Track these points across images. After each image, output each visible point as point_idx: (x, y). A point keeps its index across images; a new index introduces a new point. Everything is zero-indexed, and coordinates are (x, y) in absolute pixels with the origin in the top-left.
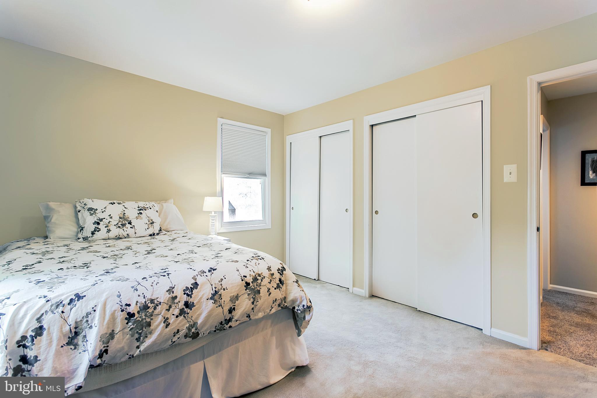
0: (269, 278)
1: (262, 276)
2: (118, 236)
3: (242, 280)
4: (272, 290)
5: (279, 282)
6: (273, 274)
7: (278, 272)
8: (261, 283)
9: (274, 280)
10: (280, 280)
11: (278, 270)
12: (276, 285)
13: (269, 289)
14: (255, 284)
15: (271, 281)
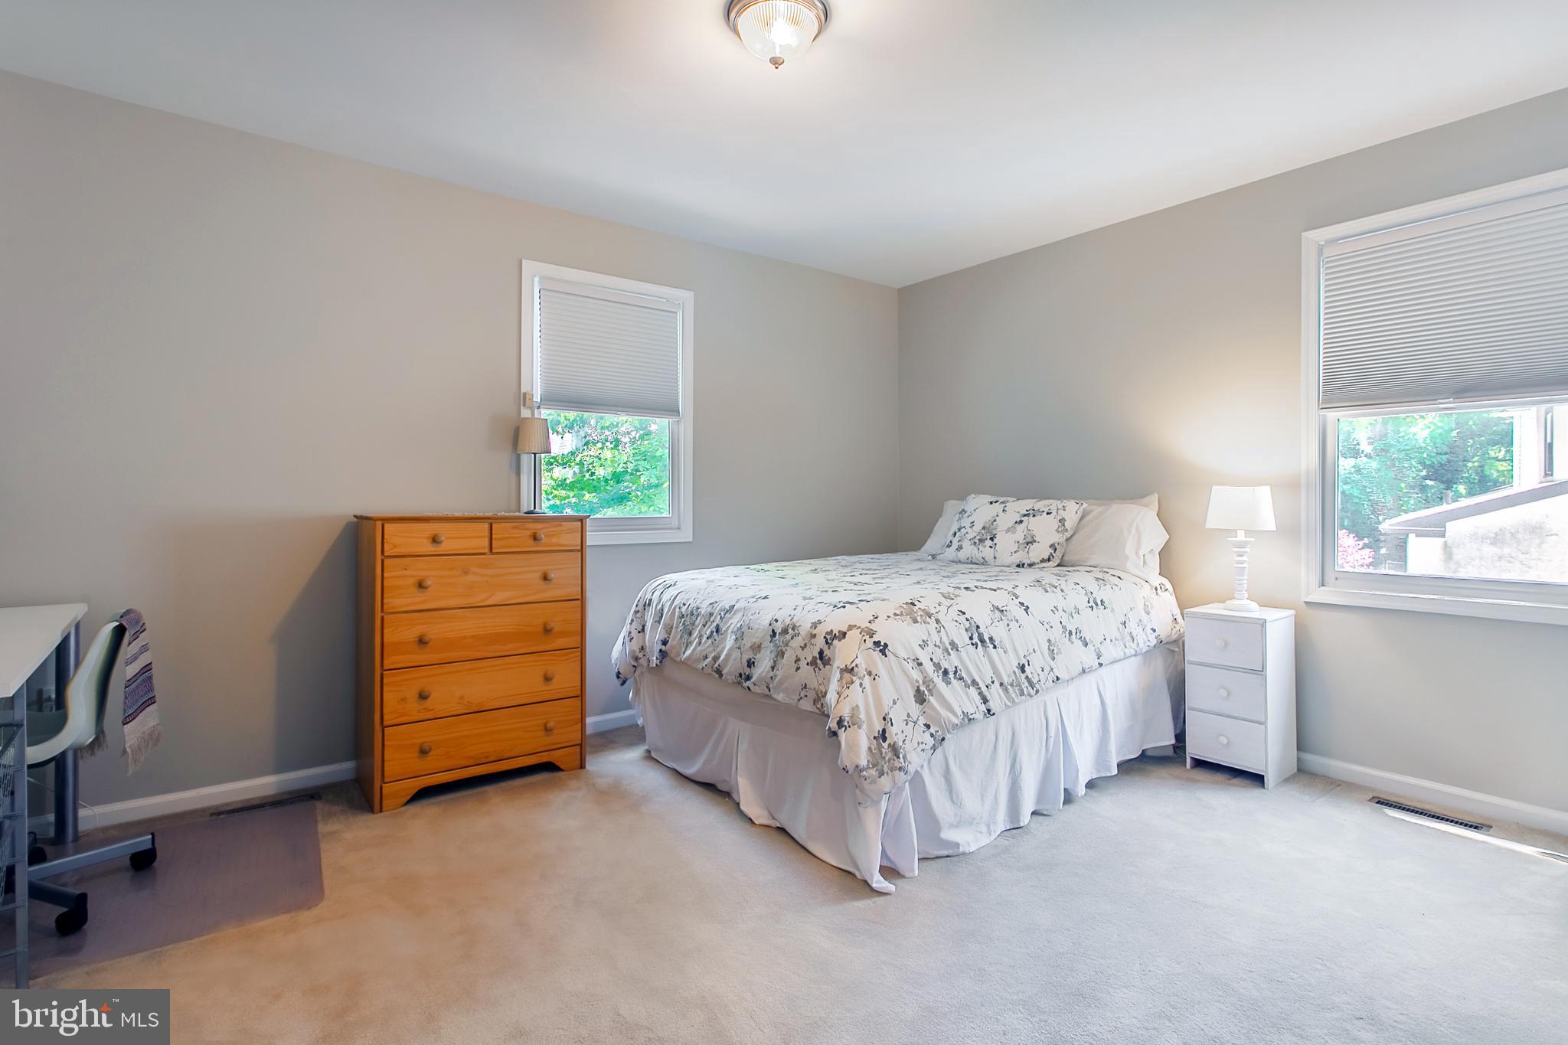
0: (804, 640)
1: (796, 631)
2: (970, 559)
3: (770, 625)
4: (803, 664)
5: (818, 657)
6: (814, 636)
7: (825, 637)
8: (789, 641)
9: (811, 646)
10: (821, 653)
11: (827, 633)
12: (811, 659)
13: (798, 660)
14: (782, 639)
15: (805, 645)
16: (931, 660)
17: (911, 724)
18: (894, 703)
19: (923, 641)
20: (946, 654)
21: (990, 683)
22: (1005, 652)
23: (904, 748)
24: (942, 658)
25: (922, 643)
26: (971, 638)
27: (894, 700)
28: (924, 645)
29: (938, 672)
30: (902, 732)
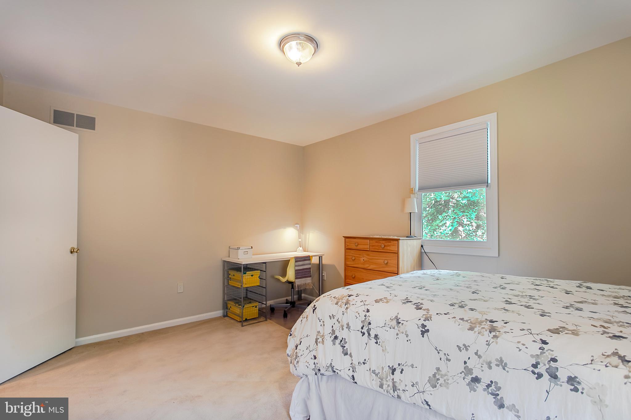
16: (332, 327)
17: (308, 351)
18: (307, 336)
19: (333, 315)
20: (341, 328)
21: (362, 362)
22: (383, 350)
23: (300, 358)
24: (338, 329)
25: (331, 316)
26: (362, 328)
27: (308, 335)
28: (332, 317)
29: (332, 335)
30: (303, 351)
